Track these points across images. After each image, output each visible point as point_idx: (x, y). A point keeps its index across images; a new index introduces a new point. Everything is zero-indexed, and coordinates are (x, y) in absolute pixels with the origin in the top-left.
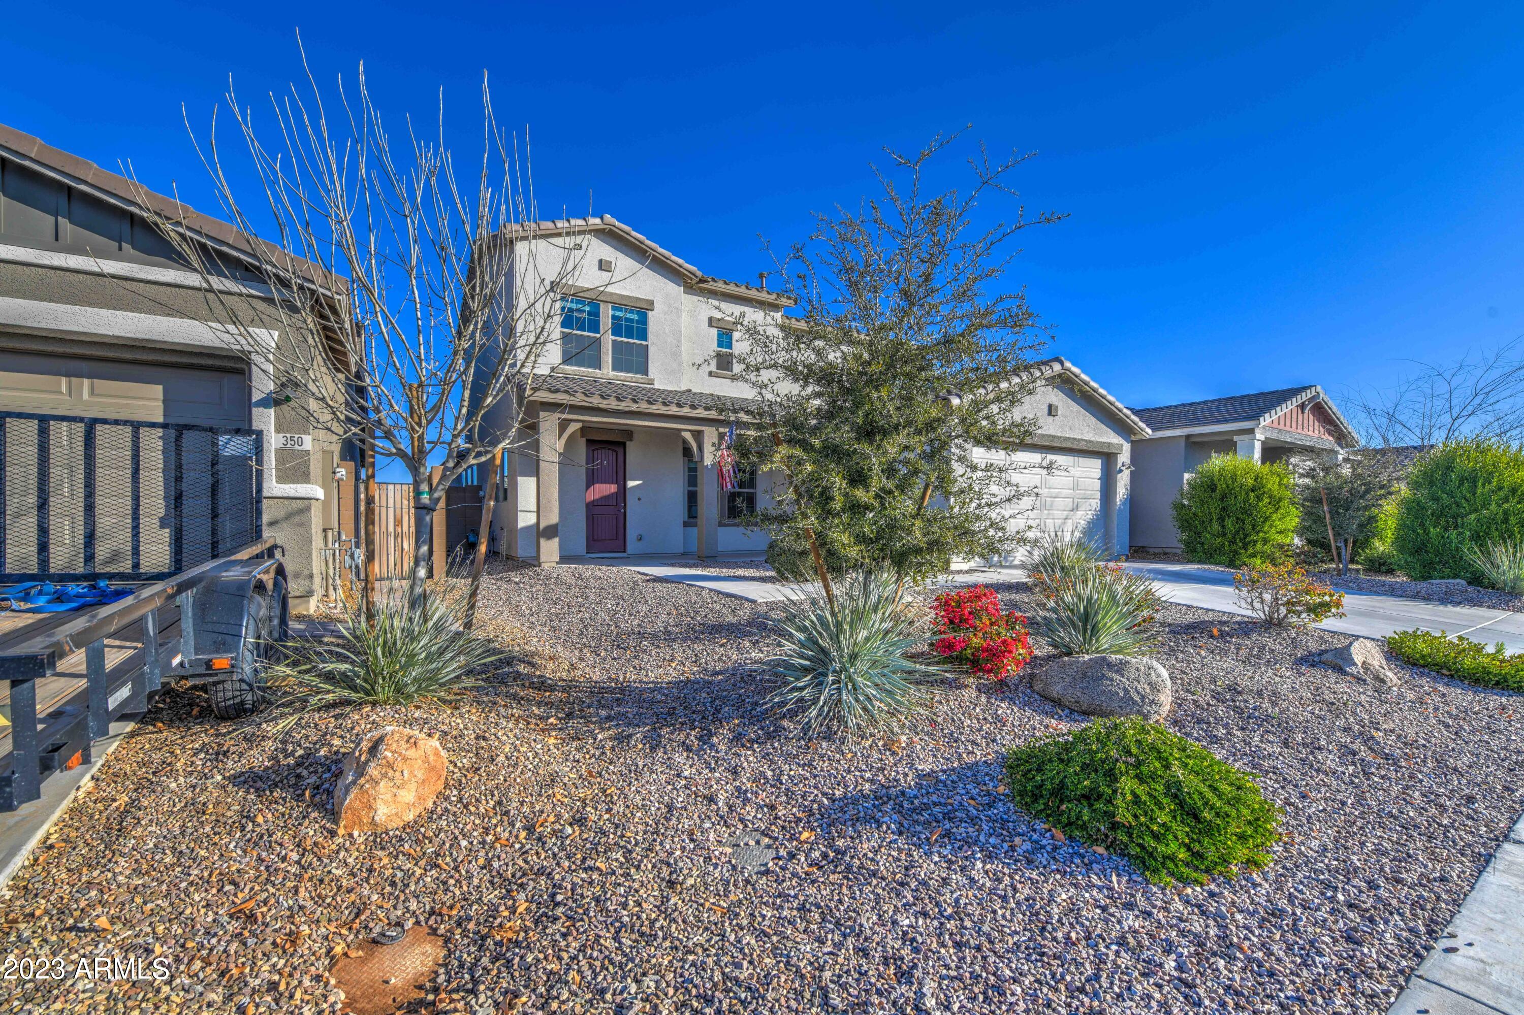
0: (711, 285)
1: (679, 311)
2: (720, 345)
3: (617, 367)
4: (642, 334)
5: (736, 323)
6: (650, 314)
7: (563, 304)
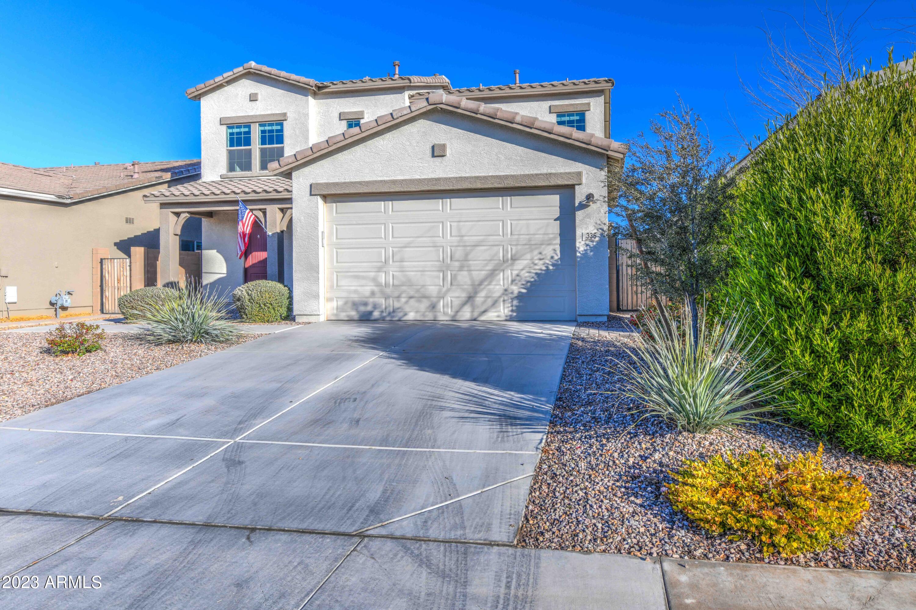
0: (332, 88)
1: (306, 116)
3: (263, 167)
4: (280, 139)
5: (362, 113)
6: (285, 123)
7: (229, 131)
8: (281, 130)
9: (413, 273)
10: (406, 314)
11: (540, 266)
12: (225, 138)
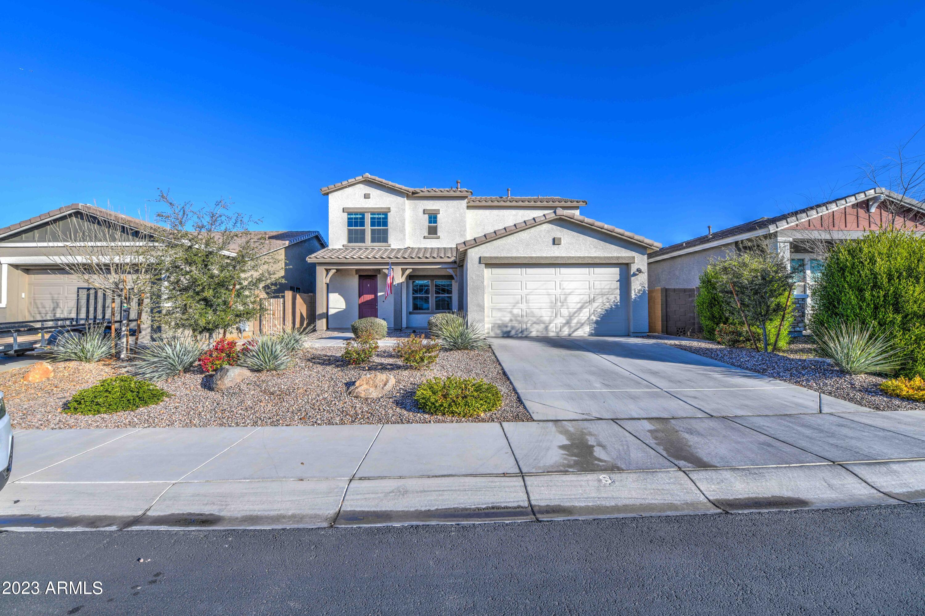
0: (421, 194)
1: (404, 209)
2: (430, 222)
3: (373, 241)
4: (385, 224)
5: (439, 210)
6: (389, 214)
7: (349, 216)
8: (386, 218)
9: (534, 310)
10: (531, 332)
11: (608, 306)
12: (346, 220)
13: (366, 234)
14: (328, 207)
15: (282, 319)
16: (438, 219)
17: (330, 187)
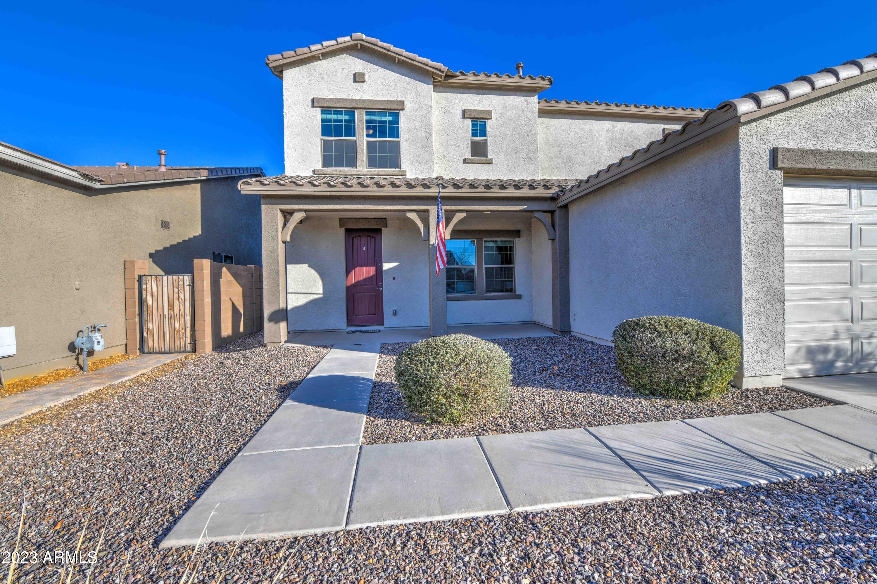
0: (461, 79)
1: (429, 108)
2: (474, 134)
3: (371, 163)
4: (395, 132)
5: (490, 112)
6: (401, 113)
7: (324, 117)
8: (396, 121)
12: (319, 124)
13: (358, 150)
14: (282, 95)
15: (188, 318)
16: (488, 129)
17: (286, 54)
